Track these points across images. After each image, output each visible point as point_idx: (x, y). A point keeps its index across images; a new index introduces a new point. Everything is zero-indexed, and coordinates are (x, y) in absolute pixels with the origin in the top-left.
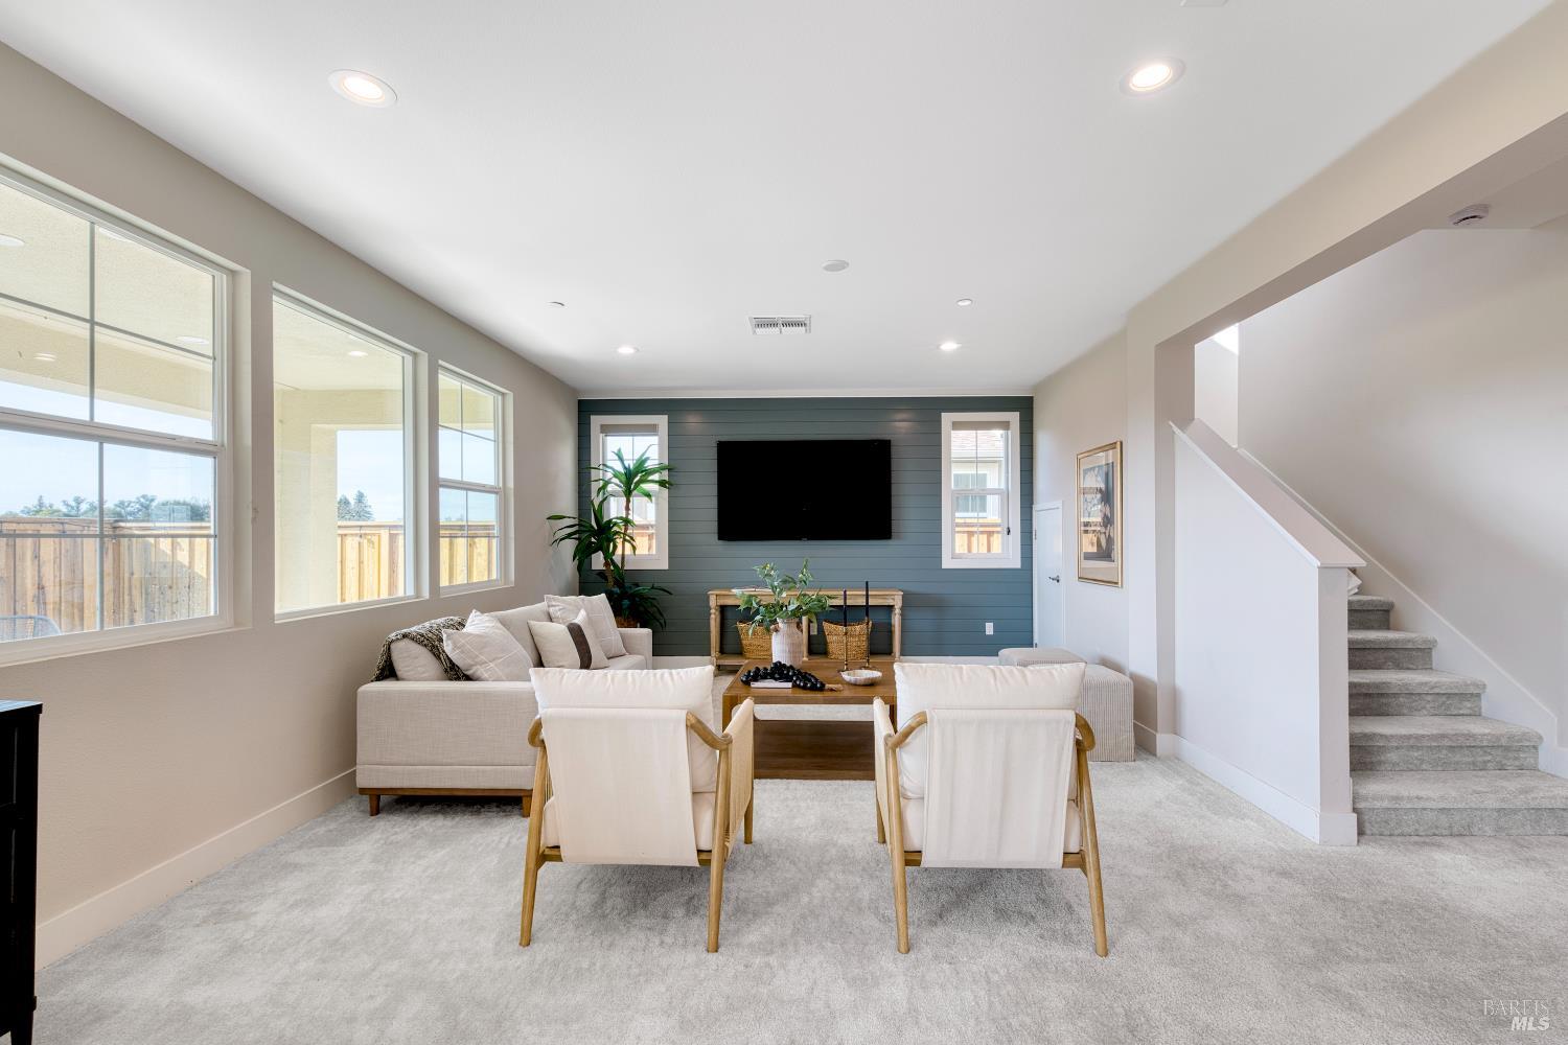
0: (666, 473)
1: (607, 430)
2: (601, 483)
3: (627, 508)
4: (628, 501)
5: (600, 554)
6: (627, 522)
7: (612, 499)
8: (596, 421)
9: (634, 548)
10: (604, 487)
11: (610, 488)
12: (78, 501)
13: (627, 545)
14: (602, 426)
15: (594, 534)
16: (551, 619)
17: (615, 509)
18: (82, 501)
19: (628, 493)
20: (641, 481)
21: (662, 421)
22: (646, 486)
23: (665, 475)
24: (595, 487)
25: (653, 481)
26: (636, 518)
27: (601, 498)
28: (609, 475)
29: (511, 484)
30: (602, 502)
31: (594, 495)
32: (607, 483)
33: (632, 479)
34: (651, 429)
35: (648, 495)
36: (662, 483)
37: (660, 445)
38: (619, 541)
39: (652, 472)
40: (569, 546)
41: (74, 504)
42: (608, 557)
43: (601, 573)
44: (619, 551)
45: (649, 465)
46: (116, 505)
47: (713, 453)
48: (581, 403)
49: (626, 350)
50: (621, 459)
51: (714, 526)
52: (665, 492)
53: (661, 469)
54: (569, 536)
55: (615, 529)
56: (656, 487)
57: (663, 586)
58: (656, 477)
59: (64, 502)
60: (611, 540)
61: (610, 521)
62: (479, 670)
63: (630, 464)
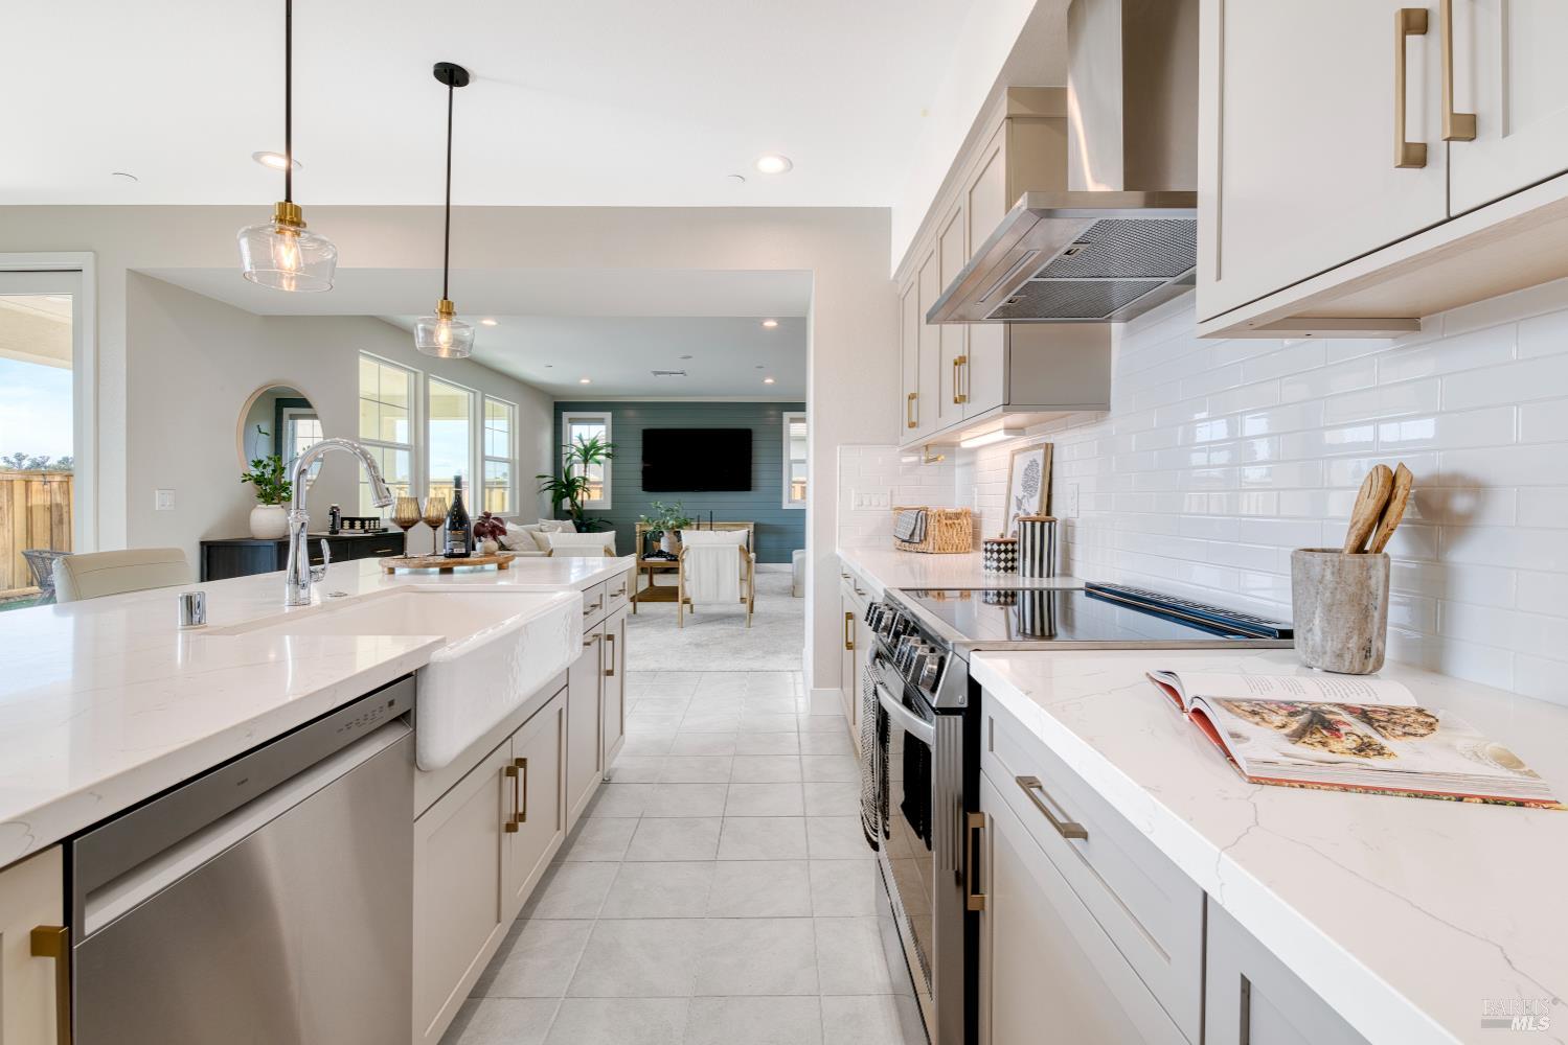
0: (610, 448)
1: (573, 421)
2: (568, 455)
3: (585, 471)
4: (586, 467)
5: (568, 498)
6: (585, 479)
7: (576, 465)
8: (566, 415)
9: (589, 496)
10: (570, 458)
11: (575, 458)
12: (20, 457)
13: (585, 494)
14: (570, 419)
15: (564, 486)
16: (541, 531)
17: (577, 471)
18: (24, 458)
19: (586, 461)
20: (594, 454)
21: (608, 416)
22: (598, 457)
23: (610, 450)
24: (564, 457)
25: (602, 454)
26: (592, 477)
27: (568, 465)
28: (574, 450)
29: (517, 458)
30: (569, 468)
31: (564, 463)
32: (572, 455)
33: (588, 453)
34: (601, 421)
35: (599, 462)
36: (607, 455)
37: (607, 431)
38: (580, 491)
39: (601, 448)
40: (549, 494)
41: (14, 460)
42: (573, 500)
43: (568, 512)
44: (579, 498)
45: (599, 444)
46: (60, 462)
47: (640, 437)
48: (556, 404)
49: (585, 381)
50: (581, 440)
51: (640, 483)
52: (610, 461)
53: (607, 446)
54: (549, 488)
55: (578, 484)
56: (603, 458)
57: (608, 519)
58: (603, 451)
59: (5, 458)
60: (574, 490)
61: (574, 479)
62: (516, 547)
63: (587, 443)
